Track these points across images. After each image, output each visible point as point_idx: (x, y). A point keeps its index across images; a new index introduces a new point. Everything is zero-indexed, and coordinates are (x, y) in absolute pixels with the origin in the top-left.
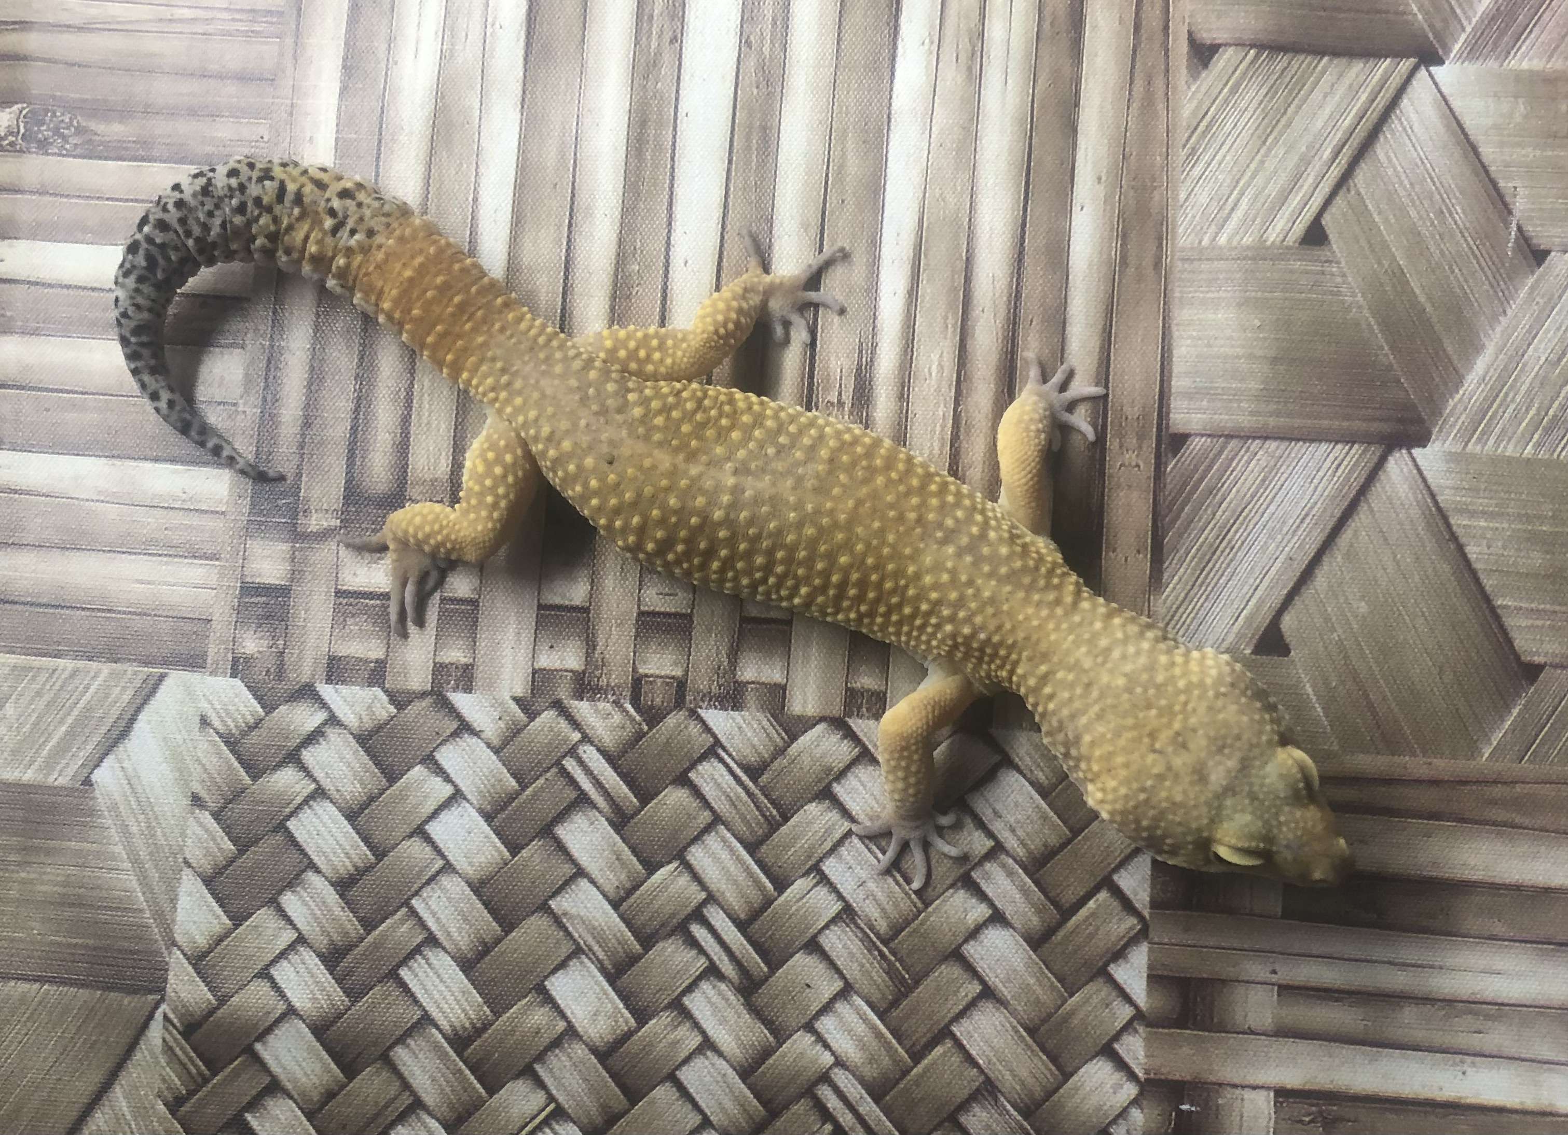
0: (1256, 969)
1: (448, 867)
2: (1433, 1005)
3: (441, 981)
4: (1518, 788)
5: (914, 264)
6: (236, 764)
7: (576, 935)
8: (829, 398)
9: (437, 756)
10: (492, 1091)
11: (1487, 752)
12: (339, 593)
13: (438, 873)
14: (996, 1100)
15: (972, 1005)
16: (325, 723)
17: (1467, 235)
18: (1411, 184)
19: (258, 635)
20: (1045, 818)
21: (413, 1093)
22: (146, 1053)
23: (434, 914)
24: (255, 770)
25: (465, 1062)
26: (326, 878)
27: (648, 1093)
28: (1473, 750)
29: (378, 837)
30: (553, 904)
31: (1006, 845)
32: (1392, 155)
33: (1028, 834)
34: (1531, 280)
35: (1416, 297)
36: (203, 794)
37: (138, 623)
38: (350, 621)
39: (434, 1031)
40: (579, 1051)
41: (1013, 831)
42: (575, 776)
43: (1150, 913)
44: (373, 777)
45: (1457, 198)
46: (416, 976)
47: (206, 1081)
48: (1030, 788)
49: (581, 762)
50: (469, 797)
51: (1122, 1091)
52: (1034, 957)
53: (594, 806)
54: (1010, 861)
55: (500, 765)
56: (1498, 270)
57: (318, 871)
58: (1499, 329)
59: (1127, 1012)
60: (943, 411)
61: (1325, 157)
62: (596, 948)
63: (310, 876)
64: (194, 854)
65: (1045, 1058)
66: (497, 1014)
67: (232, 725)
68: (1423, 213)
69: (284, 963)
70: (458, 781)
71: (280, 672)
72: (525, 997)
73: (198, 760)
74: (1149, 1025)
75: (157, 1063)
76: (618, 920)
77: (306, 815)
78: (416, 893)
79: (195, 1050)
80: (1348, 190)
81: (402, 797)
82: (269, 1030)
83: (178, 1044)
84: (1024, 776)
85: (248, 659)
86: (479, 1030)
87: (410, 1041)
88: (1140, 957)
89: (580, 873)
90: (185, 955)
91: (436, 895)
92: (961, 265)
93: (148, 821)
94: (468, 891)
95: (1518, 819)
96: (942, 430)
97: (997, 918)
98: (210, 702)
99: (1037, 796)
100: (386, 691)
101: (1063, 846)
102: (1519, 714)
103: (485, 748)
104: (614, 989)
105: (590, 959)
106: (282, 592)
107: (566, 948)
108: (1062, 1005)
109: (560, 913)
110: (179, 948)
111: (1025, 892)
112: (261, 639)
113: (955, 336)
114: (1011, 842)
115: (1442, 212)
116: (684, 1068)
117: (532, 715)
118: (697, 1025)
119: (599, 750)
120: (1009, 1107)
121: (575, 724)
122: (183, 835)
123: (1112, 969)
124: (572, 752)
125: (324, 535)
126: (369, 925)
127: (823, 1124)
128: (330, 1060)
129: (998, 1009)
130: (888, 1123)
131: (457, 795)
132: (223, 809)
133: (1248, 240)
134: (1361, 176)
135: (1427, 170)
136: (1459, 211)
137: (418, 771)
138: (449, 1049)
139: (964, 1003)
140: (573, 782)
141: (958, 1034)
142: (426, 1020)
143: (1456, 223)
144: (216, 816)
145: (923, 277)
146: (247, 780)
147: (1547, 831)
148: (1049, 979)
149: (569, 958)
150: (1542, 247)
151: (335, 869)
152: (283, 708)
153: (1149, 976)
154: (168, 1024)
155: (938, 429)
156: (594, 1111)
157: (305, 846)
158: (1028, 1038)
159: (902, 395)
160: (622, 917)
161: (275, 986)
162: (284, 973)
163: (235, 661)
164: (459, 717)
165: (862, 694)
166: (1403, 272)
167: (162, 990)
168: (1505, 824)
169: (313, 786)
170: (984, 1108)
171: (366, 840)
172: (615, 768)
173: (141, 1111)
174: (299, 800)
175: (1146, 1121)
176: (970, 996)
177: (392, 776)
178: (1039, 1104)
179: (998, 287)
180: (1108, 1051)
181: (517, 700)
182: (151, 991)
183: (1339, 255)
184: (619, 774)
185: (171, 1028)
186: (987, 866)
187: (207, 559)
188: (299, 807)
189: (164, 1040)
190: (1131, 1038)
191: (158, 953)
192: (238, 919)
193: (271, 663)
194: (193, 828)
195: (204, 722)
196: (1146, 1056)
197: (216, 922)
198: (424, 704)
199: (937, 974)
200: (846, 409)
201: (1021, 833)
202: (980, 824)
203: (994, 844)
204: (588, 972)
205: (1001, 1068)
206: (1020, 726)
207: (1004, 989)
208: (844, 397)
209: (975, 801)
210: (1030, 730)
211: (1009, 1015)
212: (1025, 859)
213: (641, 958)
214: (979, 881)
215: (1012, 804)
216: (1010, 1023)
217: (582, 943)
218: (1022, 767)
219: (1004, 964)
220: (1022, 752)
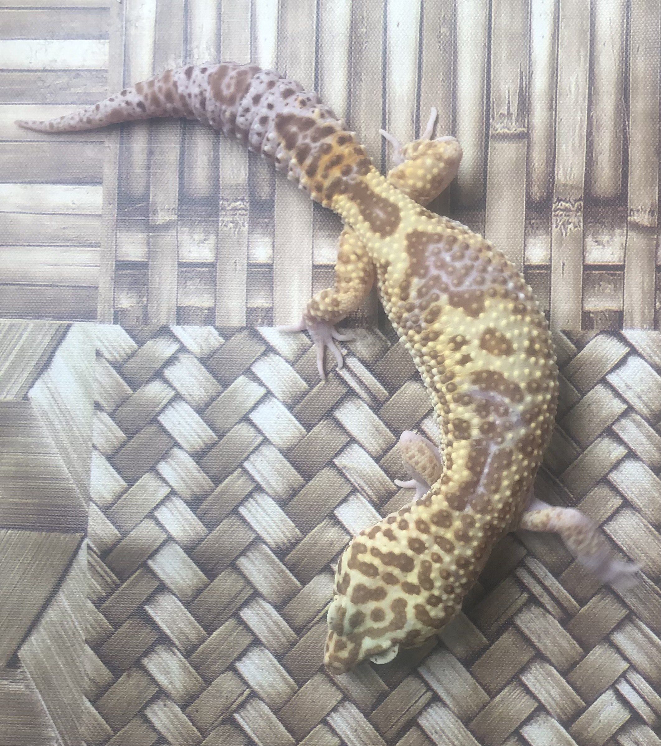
1: (266, 441)
3: (267, 514)
5: (555, 15)
6: (122, 381)
7: (352, 480)
8: (501, 111)
9: (254, 369)
10: (304, 582)
12: (180, 265)
13: (260, 445)
15: (617, 512)
16: (178, 351)
19: (130, 295)
21: (253, 587)
22: (78, 571)
23: (259, 472)
24: (134, 384)
25: (285, 565)
26: (187, 452)
29: (219, 423)
30: (336, 461)
31: (635, 407)
36: (102, 402)
37: (50, 292)
38: (189, 283)
39: (264, 546)
41: (640, 397)
42: (345, 378)
44: (213, 386)
46: (250, 512)
47: (118, 586)
48: (650, 368)
49: (348, 369)
50: (276, 395)
52: (657, 479)
53: (359, 397)
54: (639, 417)
55: (295, 373)
57: (180, 447)
60: (581, 116)
62: (366, 488)
63: (176, 451)
64: (99, 441)
66: (305, 533)
67: (117, 357)
69: (163, 508)
70: (268, 385)
71: (146, 319)
72: (323, 520)
73: (97, 380)
75: (85, 576)
76: (379, 469)
77: (170, 412)
78: (247, 459)
79: (109, 567)
81: (232, 396)
82: (156, 551)
83: (98, 563)
84: (646, 361)
85: (124, 311)
86: (293, 545)
87: (249, 554)
89: (353, 440)
90: (98, 506)
91: (260, 459)
92: (587, 13)
93: (67, 421)
94: (280, 456)
96: (580, 129)
97: (631, 455)
98: (101, 341)
99: (655, 373)
100: (216, 328)
103: (284, 363)
104: (380, 514)
105: (362, 495)
106: (143, 266)
107: (347, 489)
109: (341, 466)
110: (94, 502)
111: (649, 437)
112: (131, 298)
113: (586, 64)
114: (638, 405)
119: (360, 360)
120: (645, 577)
121: (343, 345)
122: (91, 429)
125: (167, 226)
126: (217, 480)
127: (522, 594)
128: (197, 569)
129: (634, 514)
130: (565, 591)
131: (269, 394)
132: (115, 410)
137: (241, 380)
138: (274, 557)
139: (611, 511)
140: (344, 382)
141: (608, 531)
142: (259, 539)
144: (112, 415)
145: (562, 24)
146: (130, 391)
149: (349, 495)
151: (192, 446)
152: (149, 343)
154: (90, 551)
155: (577, 129)
157: (171, 432)
158: (655, 532)
159: (552, 107)
160: (381, 467)
161: (158, 523)
162: (163, 514)
163: (116, 313)
164: (266, 343)
167: (85, 530)
169: (173, 393)
171: (211, 426)
172: (371, 371)
173: (78, 608)
174: (165, 402)
176: (615, 507)
177: (225, 383)
179: (614, 27)
182: (77, 531)
184: (374, 375)
185: (92, 553)
186: (623, 421)
187: (92, 246)
188: (165, 407)
189: (89, 562)
191: (81, 506)
192: (131, 482)
193: (139, 313)
194: (98, 425)
195: (99, 354)
197: (116, 484)
198: (242, 336)
199: (592, 494)
200: (513, 118)
201: (645, 398)
202: (617, 394)
203: (627, 407)
204: (362, 503)
205: (638, 552)
206: (642, 327)
207: (637, 501)
208: (511, 110)
209: (612, 378)
210: (649, 329)
211: (641, 518)
212: (648, 415)
213: (396, 493)
214: (617, 432)
215: (639, 380)
216: (643, 522)
217: (357, 485)
218: (645, 355)
219: (637, 484)
220: (644, 344)
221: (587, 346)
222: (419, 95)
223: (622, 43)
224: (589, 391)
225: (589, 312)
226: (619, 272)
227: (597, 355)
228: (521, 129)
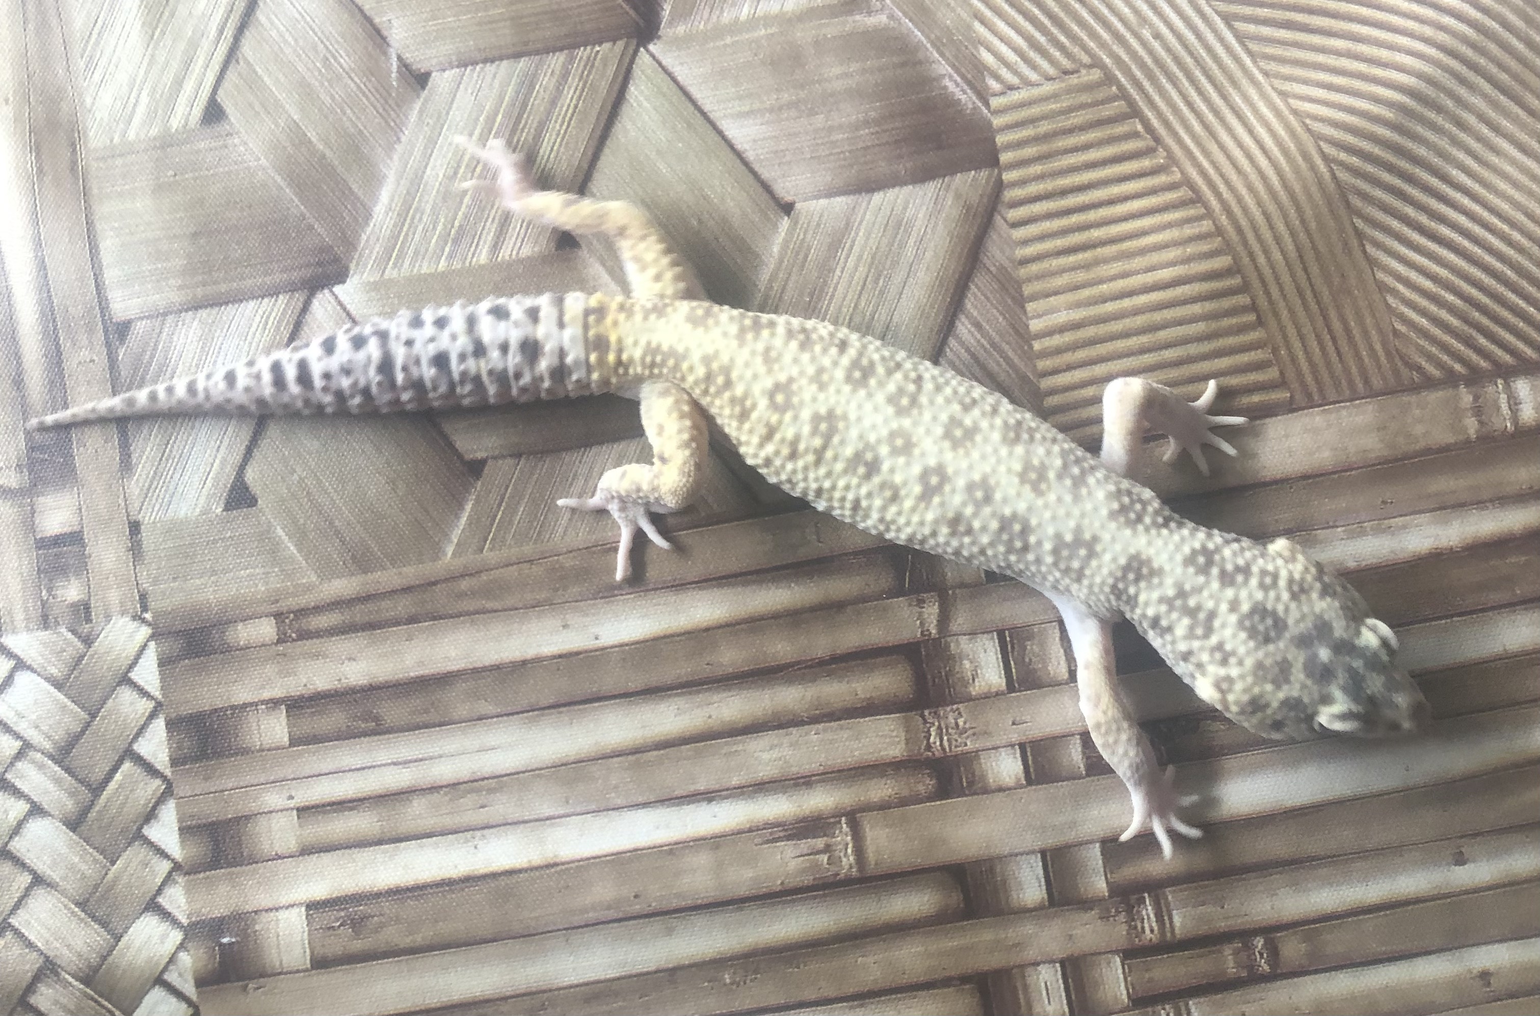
0: (273, 799)
2: (438, 792)
4: (484, 577)
11: (450, 550)
14: (57, 974)
17: (353, 75)
18: (296, 40)
20: (64, 708)
28: (437, 551)
32: (273, 17)
33: (51, 728)
34: (417, 105)
35: (314, 146)
43: (173, 772)
45: (337, 42)
51: (168, 939)
56: (387, 102)
58: (396, 157)
59: (166, 866)
61: (211, 35)
65: (95, 926)
68: (311, 66)
74: (187, 873)
80: (237, 61)
88: (169, 814)
95: (490, 605)
101: (83, 732)
102: (472, 510)
108: (106, 874)
115: (327, 59)
123: (146, 831)
133: (154, 131)
134: (247, 47)
135: (308, 23)
136: (343, 54)
143: (341, 67)
147: (516, 609)
148: (91, 853)
150: (422, 71)
153: (179, 829)
166: (298, 125)
168: (477, 612)
170: (49, 986)
175: (194, 962)
178: (96, 969)
180: (153, 906)
183: (238, 126)
190: (172, 889)
196: (188, 903)
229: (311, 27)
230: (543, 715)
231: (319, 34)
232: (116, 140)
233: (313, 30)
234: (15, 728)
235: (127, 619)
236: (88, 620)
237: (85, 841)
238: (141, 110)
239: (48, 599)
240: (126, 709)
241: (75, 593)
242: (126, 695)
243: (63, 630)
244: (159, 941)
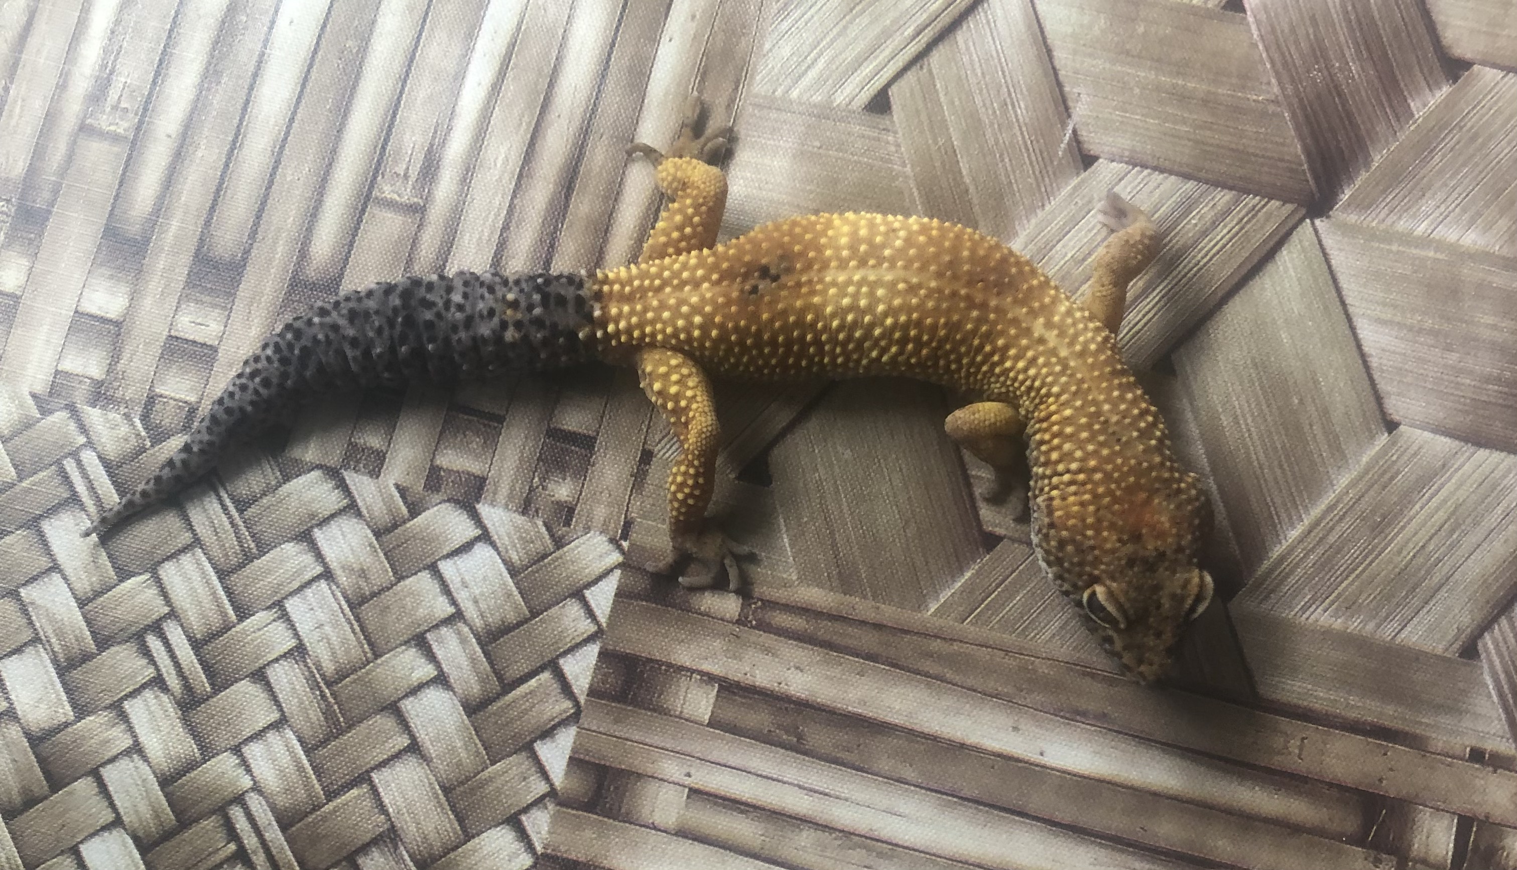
0: (671, 769)
2: (831, 834)
4: (956, 646)
5: (504, 60)
7: (38, 625)
8: (396, 169)
11: (933, 607)
14: (396, 848)
15: (397, 756)
17: (1024, 129)
18: (983, 73)
20: (509, 595)
27: (69, 784)
28: (920, 604)
30: (23, 592)
31: (466, 614)
32: (971, 44)
33: (489, 608)
34: (1075, 181)
35: (962, 177)
40: (14, 732)
41: (476, 602)
42: (72, 477)
43: (586, 701)
45: (1022, 93)
48: (502, 566)
49: (79, 463)
51: (517, 860)
52: (467, 721)
53: (83, 508)
54: (466, 629)
56: (1046, 167)
58: (1033, 221)
59: (542, 788)
60: (501, 201)
61: (906, 33)
62: (53, 640)
65: (452, 817)
68: (988, 103)
74: (560, 804)
76: (81, 619)
80: (921, 67)
84: (499, 554)
88: (566, 739)
89: (55, 567)
92: (548, 70)
95: (949, 675)
97: (441, 680)
99: (506, 573)
101: (519, 624)
102: (970, 578)
104: (61, 682)
105: (45, 649)
107: (27, 635)
108: (483, 770)
109: (28, 601)
111: (473, 660)
113: (526, 135)
114: (471, 612)
115: (1006, 104)
116: (109, 767)
117: (45, 412)
118: (131, 729)
119: (99, 457)
120: (406, 857)
121: (83, 429)
123: (538, 746)
124: (75, 455)
127: (228, 843)
129: (420, 765)
130: (289, 853)
133: (817, 98)
134: (936, 58)
135: (1001, 64)
136: (1023, 106)
139: (389, 754)
140: (68, 482)
141: (377, 782)
143: (1016, 116)
145: (510, 74)
147: (975, 691)
148: (476, 745)
149: (26, 645)
150: (1092, 152)
153: (570, 758)
155: (492, 217)
156: (15, 792)
158: (441, 797)
159: (465, 179)
160: (84, 616)
165: (363, 450)
166: (955, 151)
168: (936, 678)
170: (383, 853)
172: (111, 475)
176: (397, 748)
178: (434, 859)
179: (578, 97)
180: (514, 822)
181: (34, 396)
183: (898, 125)
184: (113, 483)
186: (444, 630)
190: (539, 813)
196: (549, 832)
199: (370, 723)
200: (410, 183)
201: (483, 606)
202: (446, 590)
203: (454, 611)
204: (41, 661)
205: (408, 819)
206: (506, 506)
207: (430, 747)
208: (410, 171)
209: (447, 568)
210: (515, 512)
211: (429, 772)
212: (480, 630)
213: (94, 658)
214: (431, 642)
215: (481, 577)
216: (428, 779)
217: (42, 633)
218: (499, 545)
219: (437, 723)
220: (502, 531)
221: (424, 514)
222: (292, 120)
223: (583, 122)
224: (408, 577)
225: (440, 468)
226: (496, 425)
227: (434, 530)
228: (416, 200)
229: (1002, 68)
230: (960, 805)
231: (1008, 78)
232: (779, 93)
233: (1003, 72)
234: (455, 594)
235: (605, 539)
236: (568, 523)
237: (475, 730)
238: (812, 74)
239: (537, 487)
240: (567, 621)
241: (565, 494)
242: (573, 609)
243: (540, 523)
244: (507, 858)
